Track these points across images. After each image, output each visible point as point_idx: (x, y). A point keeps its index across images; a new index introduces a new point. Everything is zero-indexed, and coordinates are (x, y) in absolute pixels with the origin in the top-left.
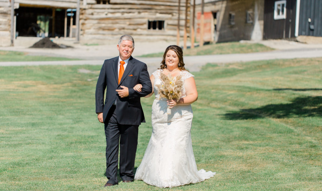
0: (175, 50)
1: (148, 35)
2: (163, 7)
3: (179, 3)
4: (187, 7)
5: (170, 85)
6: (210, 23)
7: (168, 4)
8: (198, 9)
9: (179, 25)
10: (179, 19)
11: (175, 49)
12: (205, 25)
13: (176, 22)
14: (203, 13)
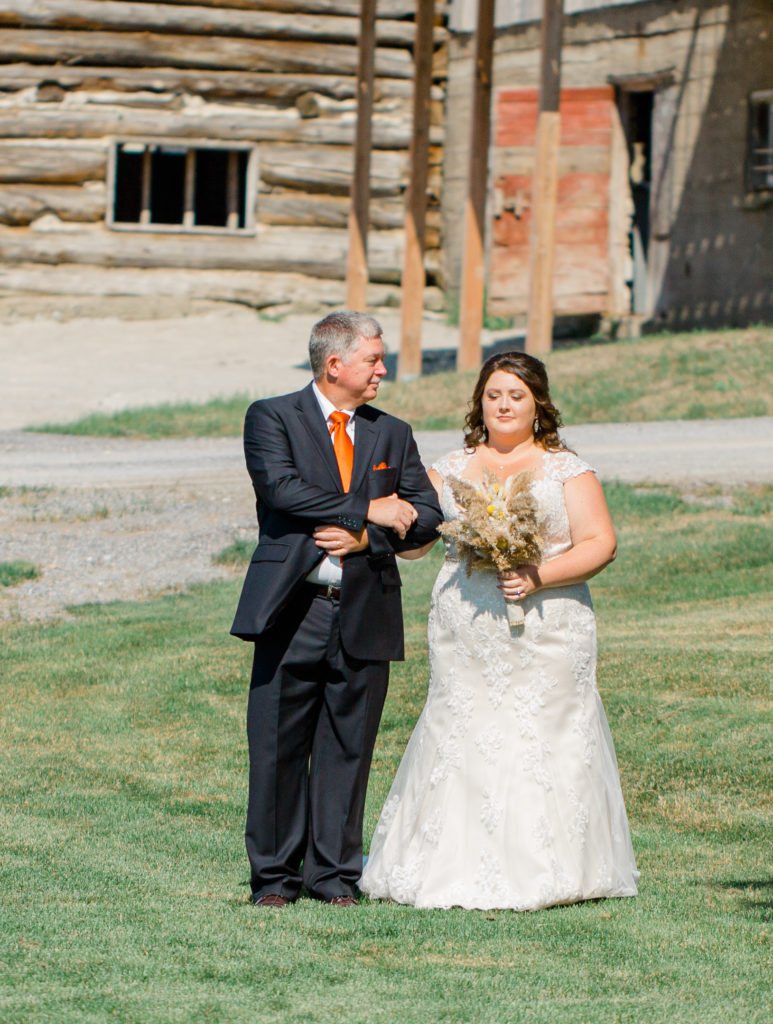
0: (517, 371)
1: (112, 263)
2: (231, 49)
3: (368, 16)
4: (424, 50)
5: (491, 519)
6: (605, 176)
7: (276, 22)
8: (518, 66)
9: (361, 191)
10: (365, 145)
11: (518, 367)
12: (566, 185)
13: (340, 165)
14: (552, 95)
